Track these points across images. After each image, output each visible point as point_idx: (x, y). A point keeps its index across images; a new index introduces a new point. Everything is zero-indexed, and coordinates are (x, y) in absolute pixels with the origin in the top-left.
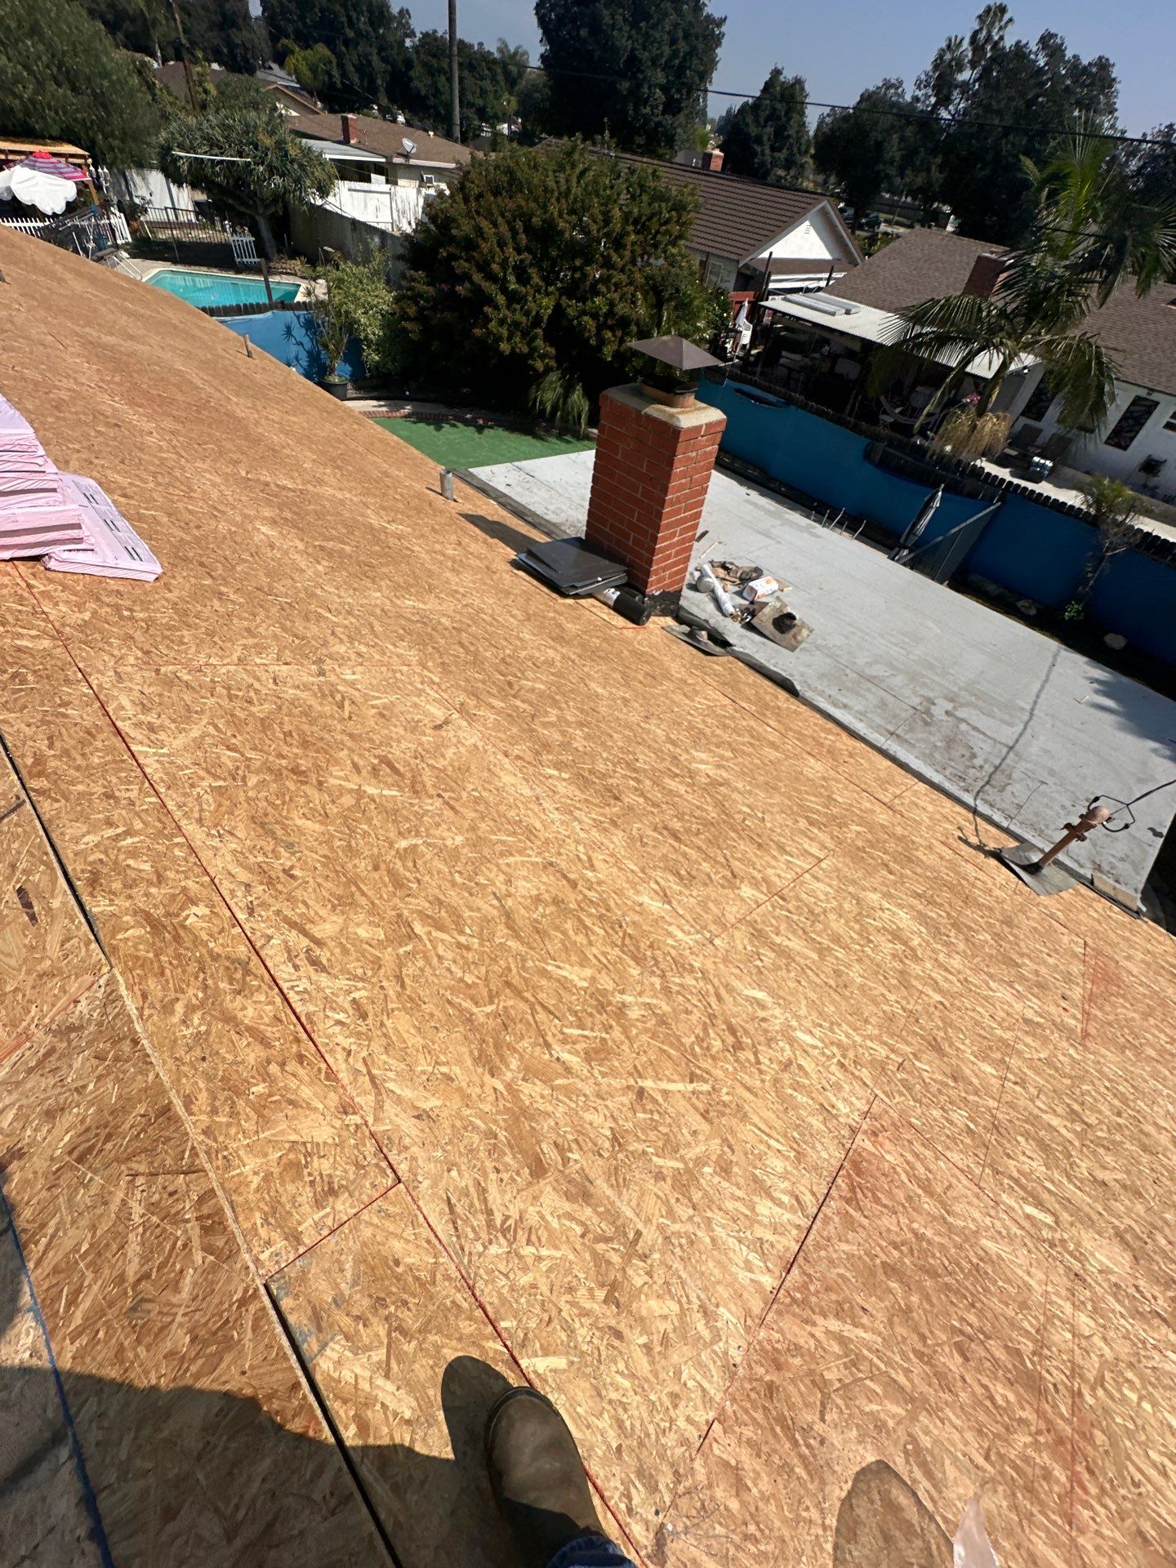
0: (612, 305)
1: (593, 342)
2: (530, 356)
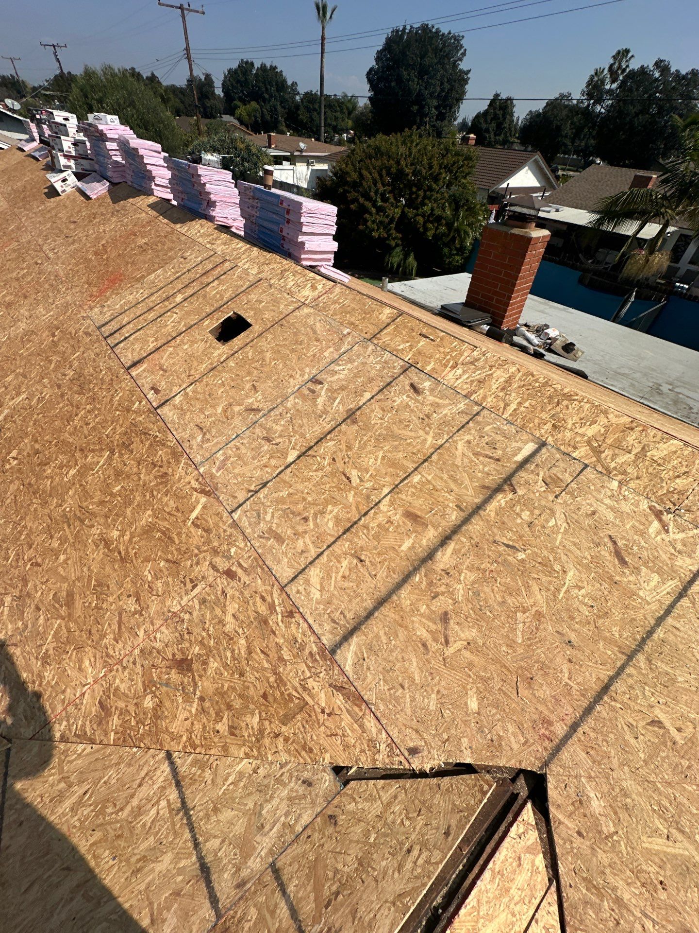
0: (432, 209)
1: (422, 229)
2: (387, 239)
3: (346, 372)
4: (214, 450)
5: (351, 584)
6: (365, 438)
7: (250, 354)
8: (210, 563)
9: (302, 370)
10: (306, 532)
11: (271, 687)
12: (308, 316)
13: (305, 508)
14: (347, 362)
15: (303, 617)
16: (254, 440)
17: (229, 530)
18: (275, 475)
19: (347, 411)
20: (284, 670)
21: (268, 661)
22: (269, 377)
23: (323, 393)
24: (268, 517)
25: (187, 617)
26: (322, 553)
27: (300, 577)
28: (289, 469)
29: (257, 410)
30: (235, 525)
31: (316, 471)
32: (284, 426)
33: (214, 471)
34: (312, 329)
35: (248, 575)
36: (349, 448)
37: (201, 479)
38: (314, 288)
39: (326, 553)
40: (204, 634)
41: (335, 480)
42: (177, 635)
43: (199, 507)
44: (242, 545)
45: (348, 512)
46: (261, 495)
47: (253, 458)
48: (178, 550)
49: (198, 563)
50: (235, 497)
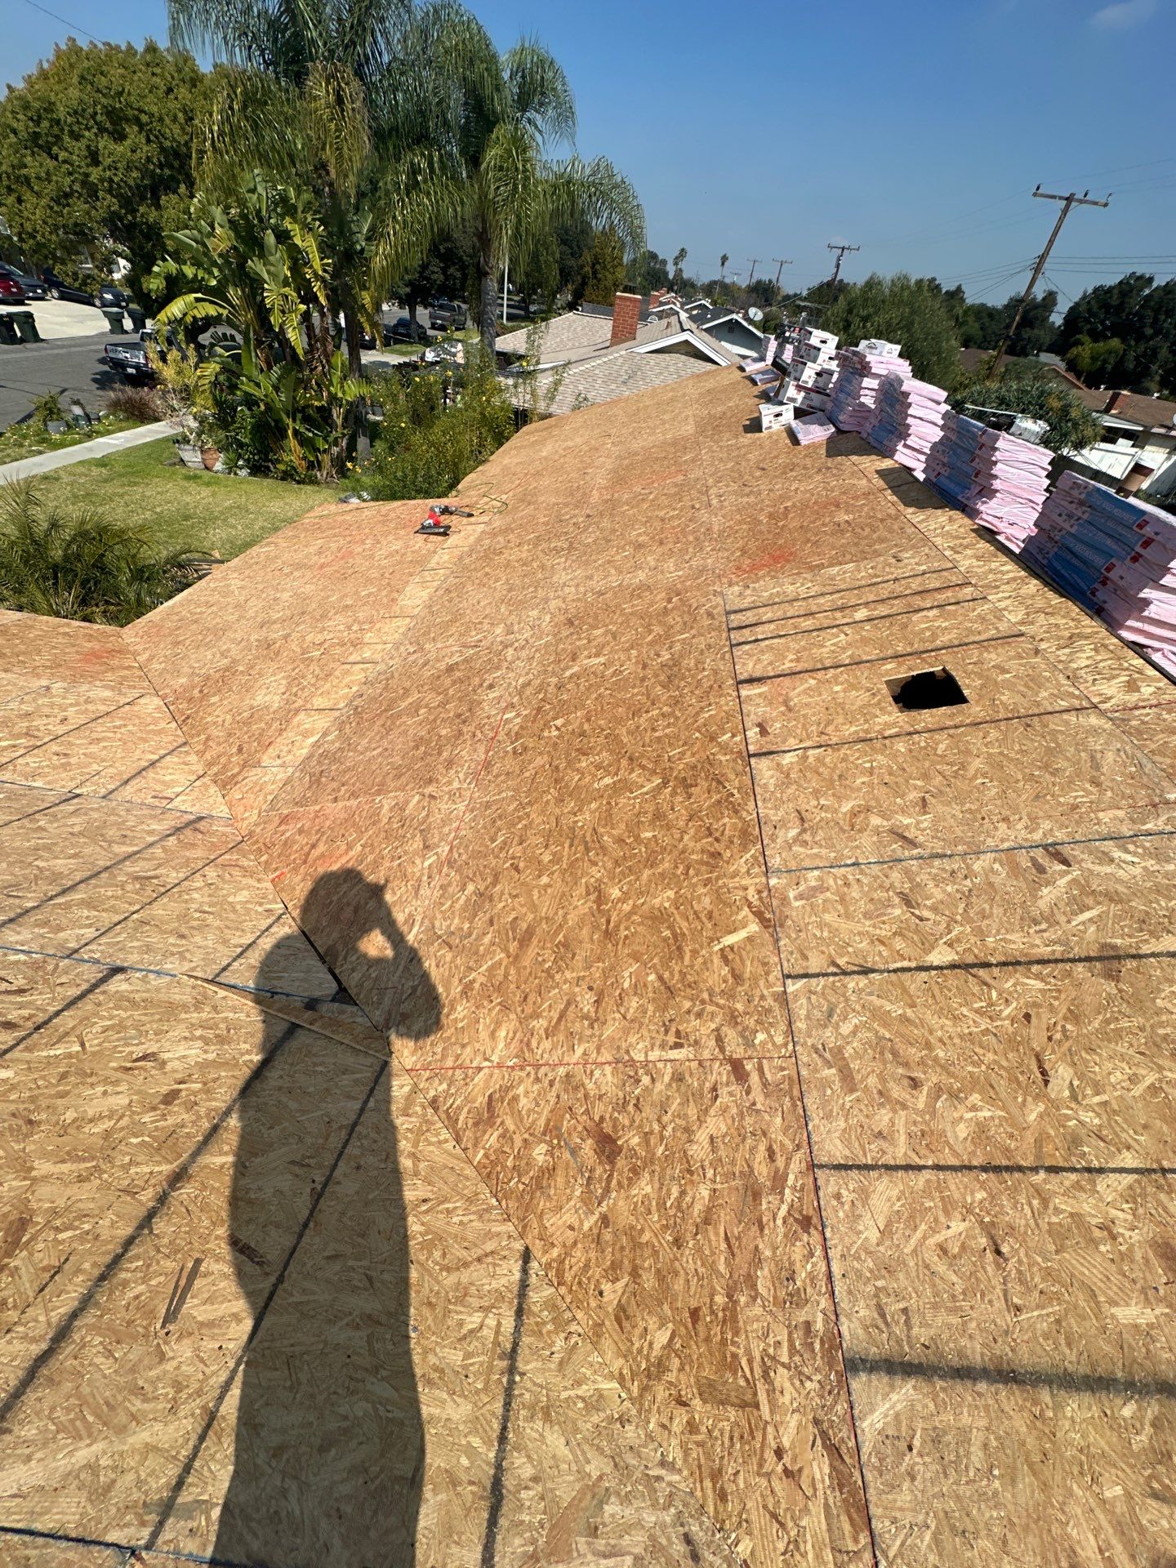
3: (1137, 871)
4: (807, 863)
6: (1124, 1023)
8: (717, 1030)
9: (1033, 819)
10: (904, 1107)
11: (713, 1312)
12: (1095, 731)
13: (922, 1063)
14: (1148, 854)
15: (825, 1249)
16: (881, 886)
17: (770, 1001)
18: (893, 966)
19: (1104, 946)
20: (747, 1305)
21: (727, 1263)
22: (959, 799)
23: (1062, 882)
24: (846, 1029)
25: (646, 1080)
26: (920, 1168)
27: (854, 1174)
28: (924, 975)
29: (912, 843)
30: (783, 999)
31: (977, 1011)
32: (949, 895)
33: (792, 894)
34: (1093, 758)
35: (767, 1095)
36: (1074, 1016)
37: (765, 894)
38: (1132, 686)
39: (927, 1175)
40: (656, 1127)
41: (1010, 1056)
42: (621, 1094)
43: (742, 935)
44: (779, 1040)
45: (1011, 1136)
46: (852, 983)
47: (867, 916)
48: (683, 975)
49: (699, 1015)
50: (805, 958)
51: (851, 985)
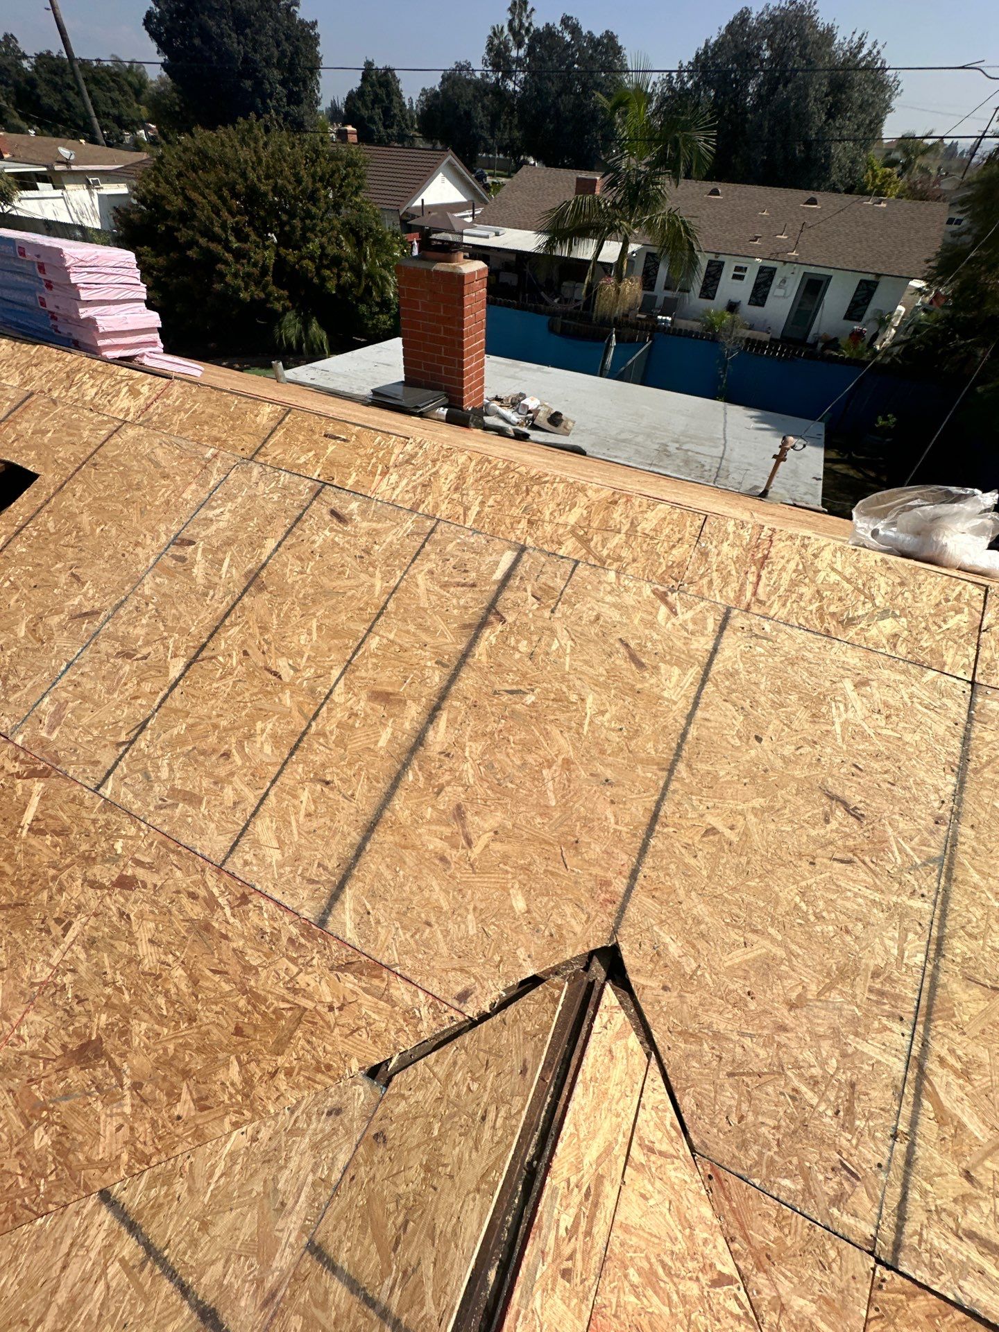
1: (316, 281)
2: (267, 300)
3: (227, 516)
4: (33, 700)
5: (323, 820)
6: (285, 608)
7: (51, 525)
8: (85, 880)
9: (153, 530)
10: (232, 774)
11: (244, 1014)
12: (137, 440)
13: (220, 739)
14: (225, 501)
15: (264, 895)
16: (101, 663)
17: (102, 818)
18: (155, 705)
19: (246, 576)
20: (257, 981)
21: (228, 981)
22: (97, 555)
23: (199, 557)
24: (164, 774)
25: (68, 978)
26: (266, 794)
27: (243, 841)
28: (177, 690)
29: (94, 613)
30: (109, 805)
31: (221, 678)
32: (148, 625)
33: (44, 734)
34: (150, 460)
35: (157, 872)
36: (264, 629)
37: (22, 756)
38: (134, 393)
39: (272, 793)
40: (109, 990)
41: (255, 683)
42: (60, 1013)
43: (35, 801)
44: (132, 831)
45: (288, 723)
46: (142, 743)
47: (110, 691)
48: (18, 883)
49: (61, 890)
50: (97, 763)
51: (143, 745)
